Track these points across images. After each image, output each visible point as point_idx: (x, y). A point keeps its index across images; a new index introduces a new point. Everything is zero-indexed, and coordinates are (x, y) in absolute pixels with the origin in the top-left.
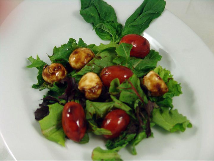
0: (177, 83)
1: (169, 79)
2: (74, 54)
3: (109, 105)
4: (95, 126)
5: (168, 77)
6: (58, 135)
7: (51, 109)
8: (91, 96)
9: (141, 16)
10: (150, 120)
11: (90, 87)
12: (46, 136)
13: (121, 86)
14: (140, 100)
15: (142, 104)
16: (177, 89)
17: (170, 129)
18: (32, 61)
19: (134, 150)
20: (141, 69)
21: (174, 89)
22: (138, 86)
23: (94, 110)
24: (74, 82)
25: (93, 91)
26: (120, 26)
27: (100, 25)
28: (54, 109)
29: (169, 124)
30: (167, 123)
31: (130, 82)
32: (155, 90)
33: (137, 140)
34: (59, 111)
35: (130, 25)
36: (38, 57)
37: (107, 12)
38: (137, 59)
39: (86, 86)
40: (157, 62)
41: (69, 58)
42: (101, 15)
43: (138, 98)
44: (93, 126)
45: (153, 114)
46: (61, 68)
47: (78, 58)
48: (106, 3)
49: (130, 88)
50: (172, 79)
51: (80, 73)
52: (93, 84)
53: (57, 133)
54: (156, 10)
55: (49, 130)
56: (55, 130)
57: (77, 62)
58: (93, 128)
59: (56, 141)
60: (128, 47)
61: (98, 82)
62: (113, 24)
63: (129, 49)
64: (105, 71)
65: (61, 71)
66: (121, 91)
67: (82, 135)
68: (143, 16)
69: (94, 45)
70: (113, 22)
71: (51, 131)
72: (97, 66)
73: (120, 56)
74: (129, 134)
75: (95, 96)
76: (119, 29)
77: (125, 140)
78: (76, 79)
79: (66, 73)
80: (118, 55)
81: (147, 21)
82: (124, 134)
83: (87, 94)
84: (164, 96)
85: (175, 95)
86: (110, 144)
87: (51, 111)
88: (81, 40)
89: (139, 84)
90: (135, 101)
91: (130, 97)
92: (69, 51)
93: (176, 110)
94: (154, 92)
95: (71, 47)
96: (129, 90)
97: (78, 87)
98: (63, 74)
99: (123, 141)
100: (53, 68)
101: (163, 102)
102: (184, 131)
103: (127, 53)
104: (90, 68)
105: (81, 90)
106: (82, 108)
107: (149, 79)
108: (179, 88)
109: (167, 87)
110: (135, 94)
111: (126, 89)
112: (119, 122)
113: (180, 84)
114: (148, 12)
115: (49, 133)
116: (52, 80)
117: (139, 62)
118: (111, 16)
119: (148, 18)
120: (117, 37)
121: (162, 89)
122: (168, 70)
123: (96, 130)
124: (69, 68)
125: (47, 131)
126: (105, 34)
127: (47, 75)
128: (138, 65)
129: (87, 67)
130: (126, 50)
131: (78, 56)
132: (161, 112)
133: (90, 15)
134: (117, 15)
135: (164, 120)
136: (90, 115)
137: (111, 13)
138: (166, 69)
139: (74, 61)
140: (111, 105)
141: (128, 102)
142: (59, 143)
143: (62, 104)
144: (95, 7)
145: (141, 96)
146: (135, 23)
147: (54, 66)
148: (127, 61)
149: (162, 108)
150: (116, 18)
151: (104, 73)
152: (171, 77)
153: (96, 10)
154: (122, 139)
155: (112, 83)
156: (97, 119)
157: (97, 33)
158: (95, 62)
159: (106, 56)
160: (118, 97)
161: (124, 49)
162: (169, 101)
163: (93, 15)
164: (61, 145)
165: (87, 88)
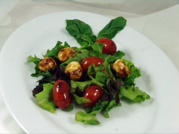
0: (137, 68)
1: (131, 66)
2: (61, 52)
3: (88, 83)
4: (77, 97)
5: (130, 65)
6: (50, 105)
7: (44, 87)
8: (74, 77)
9: (109, 29)
10: (119, 93)
11: (74, 70)
12: (41, 106)
13: (96, 69)
14: (110, 79)
15: (112, 82)
16: (138, 73)
17: (134, 99)
18: (31, 59)
19: (107, 114)
20: (111, 61)
21: (135, 73)
22: (109, 69)
23: (77, 85)
24: (61, 69)
25: (76, 73)
26: (95, 37)
27: (80, 36)
28: (47, 87)
29: (133, 96)
30: (131, 95)
31: (103, 65)
32: (122, 73)
33: (109, 106)
34: (51, 88)
35: (102, 34)
36: (35, 56)
37: (85, 28)
38: (108, 55)
39: (71, 70)
40: (122, 57)
41: (58, 55)
42: (81, 30)
43: (109, 78)
44: (76, 97)
45: (121, 90)
46: (52, 60)
47: (65, 54)
48: (84, 23)
49: (103, 70)
50: (133, 66)
51: (66, 62)
52: (76, 68)
53: (49, 104)
54: (120, 26)
55: (44, 101)
56: (48, 101)
57: (63, 57)
58: (76, 98)
59: (48, 110)
60: (100, 45)
61: (79, 67)
62: (89, 35)
63: (102, 47)
64: (84, 60)
65: (52, 62)
66: (97, 72)
67: (68, 104)
68: (111, 29)
69: (76, 48)
70: (89, 34)
71: (44, 102)
72: (79, 58)
73: (95, 50)
74: (103, 101)
75: (77, 78)
76: (94, 39)
77: (100, 106)
78: (63, 67)
79: (56, 64)
80: (94, 50)
81: (113, 32)
82: (100, 102)
83: (71, 75)
84: (128, 77)
85: (136, 77)
86: (89, 110)
87: (44, 88)
88: (66, 43)
89: (109, 68)
90: (107, 80)
91: (103, 77)
92: (58, 50)
93: (137, 88)
94: (121, 74)
95: (59, 47)
96: (102, 71)
97: (64, 71)
98: (54, 64)
99: (99, 106)
100: (46, 60)
101: (127, 81)
102: (144, 101)
103: (100, 49)
104: (74, 59)
105: (66, 73)
106: (68, 85)
107: (117, 64)
108: (138, 72)
109: (130, 71)
110: (107, 75)
111: (100, 71)
112: (95, 94)
113: (139, 69)
114: (114, 26)
115: (43, 103)
116: (45, 68)
117: (109, 57)
118: (88, 30)
119: (114, 30)
120: (93, 43)
121: (127, 72)
122: (130, 61)
123: (78, 99)
124: (58, 62)
125: (41, 102)
126: (84, 42)
127: (42, 66)
128: (108, 59)
129: (72, 58)
130: (99, 47)
131: (64, 53)
132: (127, 88)
133: (73, 29)
134: (92, 30)
135: (129, 93)
136: (73, 89)
137: (88, 28)
138: (129, 61)
139: (61, 57)
140: (89, 83)
141: (102, 81)
142: (51, 110)
143: (53, 84)
144: (77, 25)
145: (111, 77)
146: (106, 33)
147: (47, 58)
148: (100, 55)
149: (127, 86)
150: (91, 32)
151: (84, 61)
152: (133, 65)
153: (77, 27)
154: (98, 105)
155: (90, 68)
156: (79, 92)
157: (78, 42)
158: (77, 55)
159: (85, 52)
160: (94, 76)
161: (98, 46)
162: (132, 79)
163: (75, 29)
164: (52, 112)
165: (71, 71)
